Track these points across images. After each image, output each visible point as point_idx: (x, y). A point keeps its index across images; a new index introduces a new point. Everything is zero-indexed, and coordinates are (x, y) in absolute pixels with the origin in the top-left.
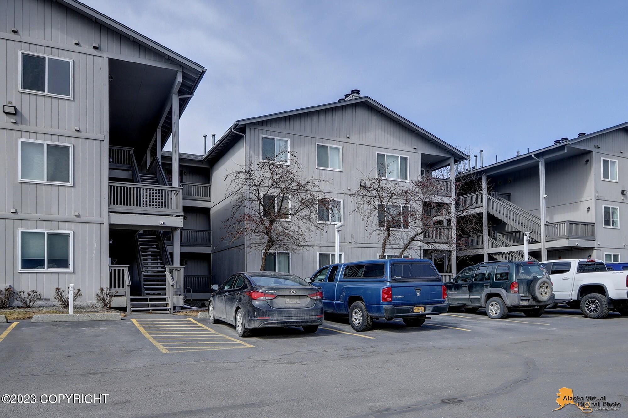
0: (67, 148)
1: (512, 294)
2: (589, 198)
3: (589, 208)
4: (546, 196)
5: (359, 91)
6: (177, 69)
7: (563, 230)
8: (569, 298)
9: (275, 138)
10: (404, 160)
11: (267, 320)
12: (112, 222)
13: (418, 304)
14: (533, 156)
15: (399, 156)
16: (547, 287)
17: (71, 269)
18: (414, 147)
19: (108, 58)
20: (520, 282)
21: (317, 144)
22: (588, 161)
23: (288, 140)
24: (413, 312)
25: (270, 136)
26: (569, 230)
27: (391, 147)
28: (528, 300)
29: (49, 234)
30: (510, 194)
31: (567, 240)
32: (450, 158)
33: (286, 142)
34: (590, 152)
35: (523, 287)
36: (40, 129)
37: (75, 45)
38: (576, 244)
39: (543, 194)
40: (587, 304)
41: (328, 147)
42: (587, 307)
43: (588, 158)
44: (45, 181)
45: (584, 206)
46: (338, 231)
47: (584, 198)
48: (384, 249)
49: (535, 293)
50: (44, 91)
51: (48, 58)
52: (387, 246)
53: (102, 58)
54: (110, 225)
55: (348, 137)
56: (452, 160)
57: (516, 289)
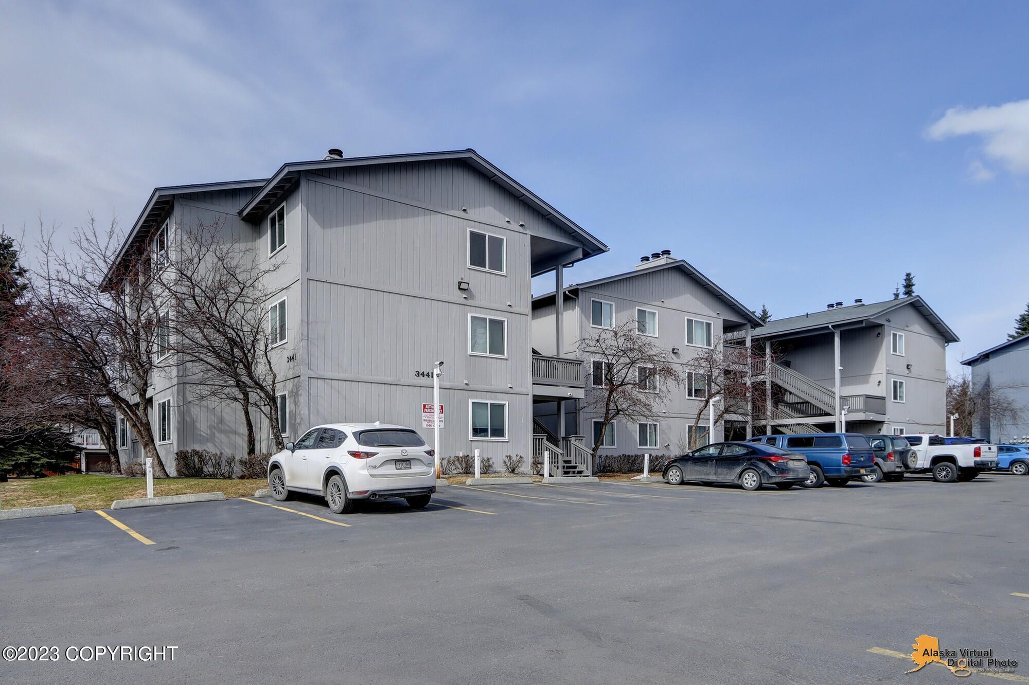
0: (502, 323)
1: (889, 462)
2: (880, 372)
3: (880, 382)
4: (842, 368)
5: (670, 251)
6: (578, 246)
7: (860, 403)
8: (921, 467)
9: (603, 301)
10: (708, 325)
11: (786, 477)
12: (534, 394)
13: (862, 467)
14: (830, 327)
15: (705, 321)
16: (914, 457)
17: (506, 438)
18: (718, 312)
19: (530, 236)
20: (895, 452)
21: (637, 308)
22: (879, 334)
23: (614, 304)
24: (860, 473)
25: (598, 299)
26: (866, 404)
27: (697, 312)
28: (901, 467)
29: (491, 404)
30: (790, 362)
31: (864, 414)
32: (745, 324)
33: (611, 305)
34: (881, 325)
35: (897, 456)
36: (483, 304)
37: (506, 223)
38: (871, 418)
39: (838, 367)
40: (939, 471)
41: (646, 311)
42: (938, 474)
43: (879, 330)
44: (488, 354)
45: (874, 379)
46: (713, 405)
47: (874, 371)
48: (698, 420)
49: (907, 461)
50: (485, 267)
51: (489, 236)
52: (701, 417)
53: (525, 235)
54: (534, 396)
55: (663, 301)
56: (749, 326)
57: (892, 458)
